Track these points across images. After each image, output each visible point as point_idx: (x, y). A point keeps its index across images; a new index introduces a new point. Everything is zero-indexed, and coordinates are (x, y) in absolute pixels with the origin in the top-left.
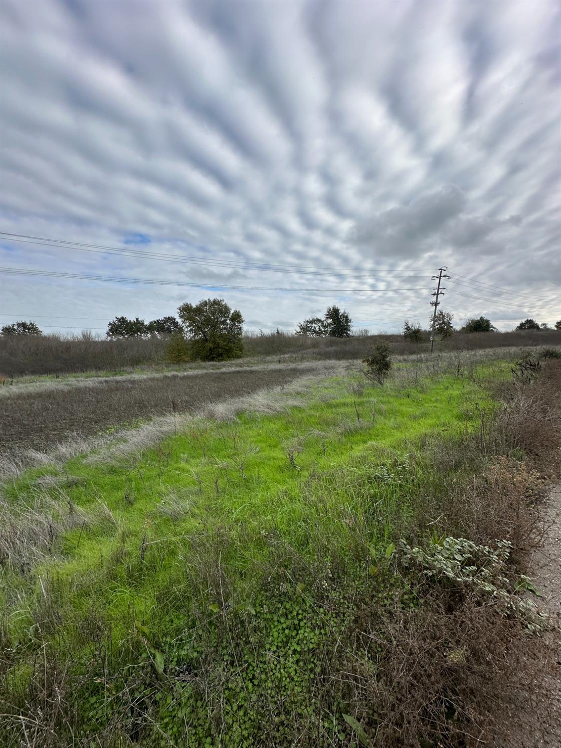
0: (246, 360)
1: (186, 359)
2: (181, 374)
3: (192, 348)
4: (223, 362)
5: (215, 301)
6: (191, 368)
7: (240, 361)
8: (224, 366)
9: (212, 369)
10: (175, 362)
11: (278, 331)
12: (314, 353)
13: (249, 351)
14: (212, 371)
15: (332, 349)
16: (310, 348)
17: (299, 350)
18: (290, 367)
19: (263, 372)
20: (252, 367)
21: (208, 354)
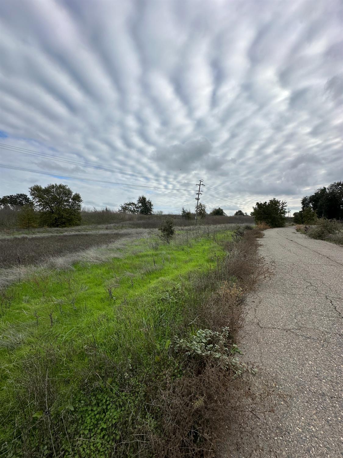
0: (83, 227)
1: (35, 225)
2: (29, 236)
3: (41, 217)
4: (65, 229)
5: (60, 186)
6: (39, 232)
7: (79, 227)
8: (66, 231)
9: (57, 233)
10: (25, 227)
11: (106, 208)
12: (130, 224)
13: (85, 221)
14: (56, 234)
15: (141, 222)
16: (128, 221)
17: (121, 222)
18: (114, 232)
19: (95, 236)
20: (87, 232)
21: (54, 222)
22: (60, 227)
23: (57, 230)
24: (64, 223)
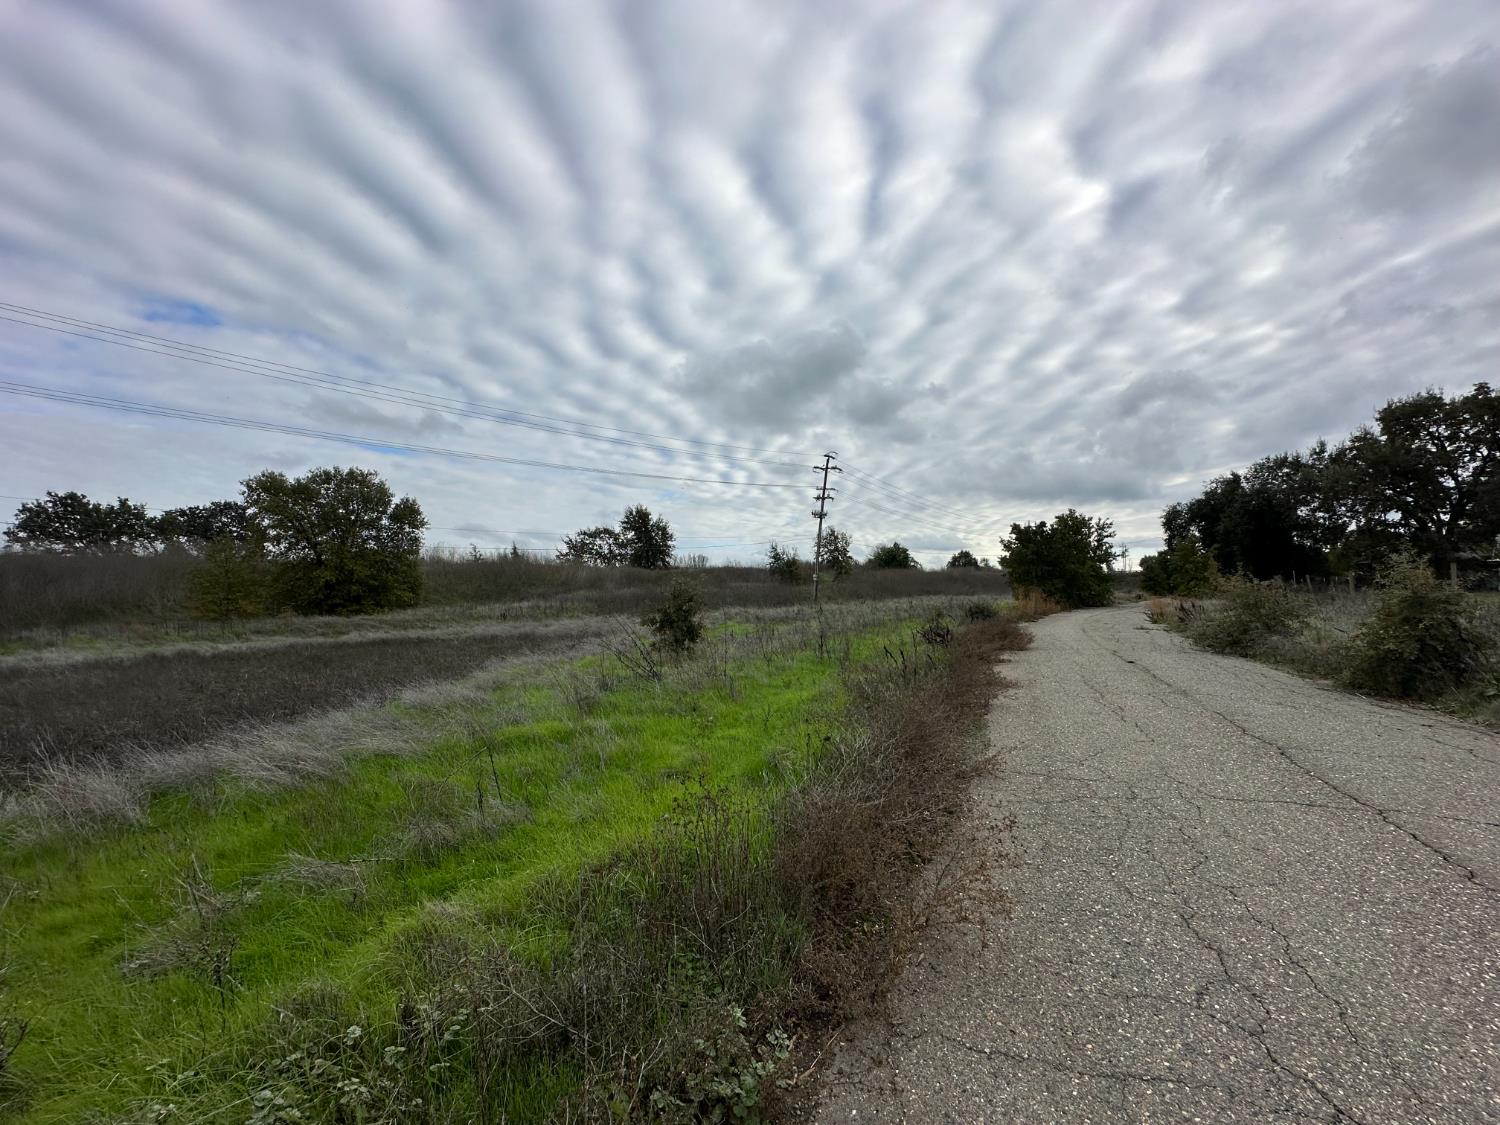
0: (421, 612)
1: (250, 609)
3: (276, 580)
4: (357, 619)
5: (351, 473)
6: (258, 632)
7: (408, 614)
8: (358, 627)
9: (323, 634)
10: (212, 615)
11: (515, 549)
12: (588, 599)
13: (435, 592)
14: (321, 640)
16: (581, 588)
17: (557, 594)
18: (519, 631)
20: (433, 628)
21: (321, 596)
22: (340, 615)
23: (327, 625)
24: (357, 599)
